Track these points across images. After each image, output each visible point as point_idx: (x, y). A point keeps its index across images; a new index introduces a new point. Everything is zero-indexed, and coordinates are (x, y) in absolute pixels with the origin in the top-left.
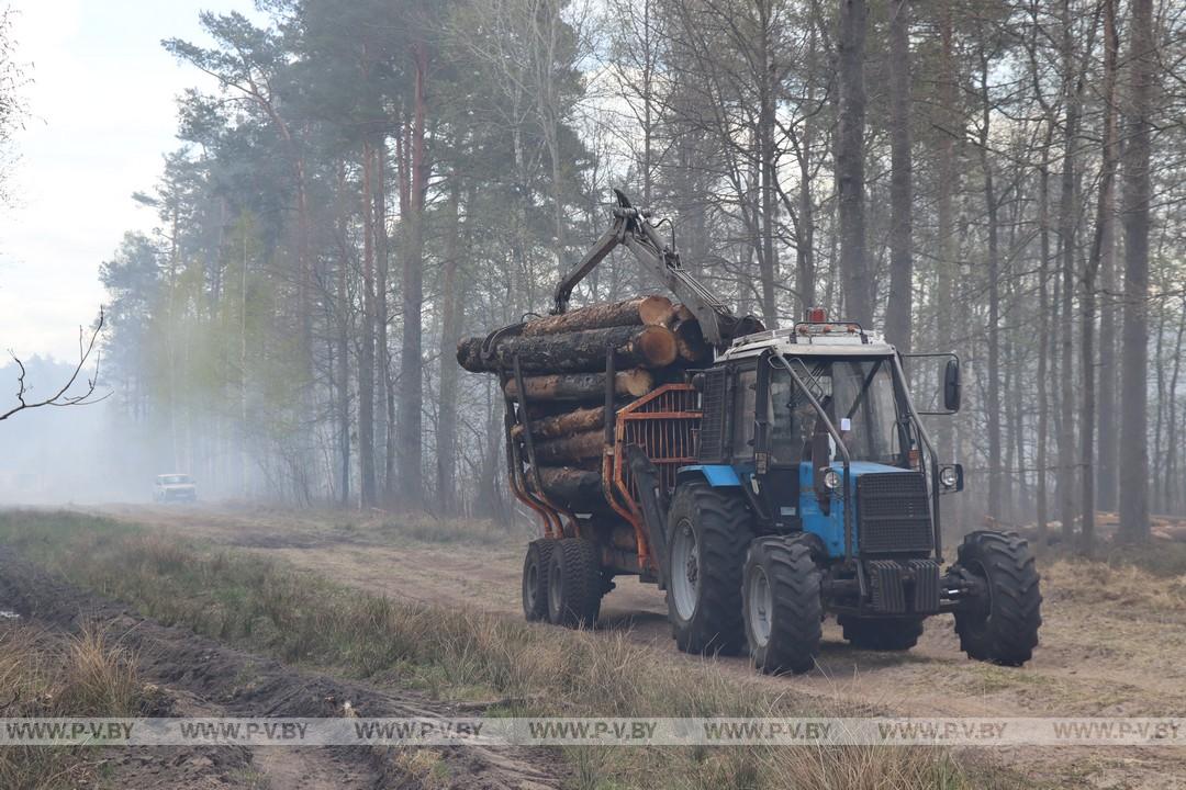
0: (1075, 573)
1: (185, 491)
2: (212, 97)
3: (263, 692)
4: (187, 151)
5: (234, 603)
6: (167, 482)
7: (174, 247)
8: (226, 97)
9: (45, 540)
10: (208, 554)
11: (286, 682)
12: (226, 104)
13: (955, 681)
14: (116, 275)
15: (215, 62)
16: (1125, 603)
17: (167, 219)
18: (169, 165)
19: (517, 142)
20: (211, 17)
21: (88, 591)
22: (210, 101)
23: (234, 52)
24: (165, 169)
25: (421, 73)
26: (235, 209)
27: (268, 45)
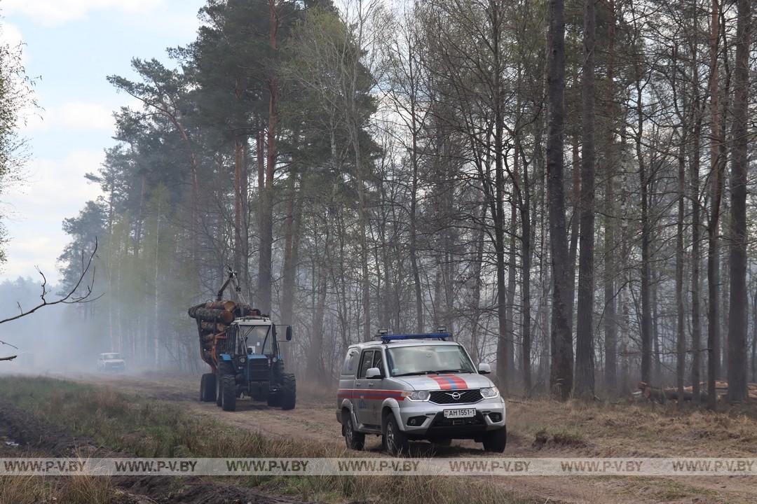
0: (706, 421)
1: (117, 364)
2: (138, 113)
3: (188, 496)
4: (120, 147)
5: (159, 437)
6: (106, 358)
7: (111, 209)
8: (147, 112)
9: (31, 395)
10: (138, 405)
11: (204, 489)
12: (147, 117)
13: (647, 492)
14: (74, 227)
15: (141, 90)
16: (743, 441)
17: (107, 190)
18: (109, 156)
19: (333, 141)
20: (139, 62)
21: (63, 428)
22: (137, 115)
23: (153, 85)
24: (106, 159)
25: (274, 97)
26: (153, 185)
27: (174, 80)
